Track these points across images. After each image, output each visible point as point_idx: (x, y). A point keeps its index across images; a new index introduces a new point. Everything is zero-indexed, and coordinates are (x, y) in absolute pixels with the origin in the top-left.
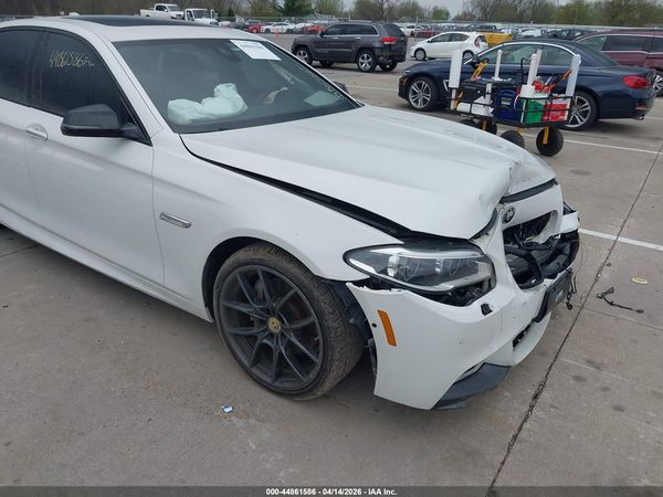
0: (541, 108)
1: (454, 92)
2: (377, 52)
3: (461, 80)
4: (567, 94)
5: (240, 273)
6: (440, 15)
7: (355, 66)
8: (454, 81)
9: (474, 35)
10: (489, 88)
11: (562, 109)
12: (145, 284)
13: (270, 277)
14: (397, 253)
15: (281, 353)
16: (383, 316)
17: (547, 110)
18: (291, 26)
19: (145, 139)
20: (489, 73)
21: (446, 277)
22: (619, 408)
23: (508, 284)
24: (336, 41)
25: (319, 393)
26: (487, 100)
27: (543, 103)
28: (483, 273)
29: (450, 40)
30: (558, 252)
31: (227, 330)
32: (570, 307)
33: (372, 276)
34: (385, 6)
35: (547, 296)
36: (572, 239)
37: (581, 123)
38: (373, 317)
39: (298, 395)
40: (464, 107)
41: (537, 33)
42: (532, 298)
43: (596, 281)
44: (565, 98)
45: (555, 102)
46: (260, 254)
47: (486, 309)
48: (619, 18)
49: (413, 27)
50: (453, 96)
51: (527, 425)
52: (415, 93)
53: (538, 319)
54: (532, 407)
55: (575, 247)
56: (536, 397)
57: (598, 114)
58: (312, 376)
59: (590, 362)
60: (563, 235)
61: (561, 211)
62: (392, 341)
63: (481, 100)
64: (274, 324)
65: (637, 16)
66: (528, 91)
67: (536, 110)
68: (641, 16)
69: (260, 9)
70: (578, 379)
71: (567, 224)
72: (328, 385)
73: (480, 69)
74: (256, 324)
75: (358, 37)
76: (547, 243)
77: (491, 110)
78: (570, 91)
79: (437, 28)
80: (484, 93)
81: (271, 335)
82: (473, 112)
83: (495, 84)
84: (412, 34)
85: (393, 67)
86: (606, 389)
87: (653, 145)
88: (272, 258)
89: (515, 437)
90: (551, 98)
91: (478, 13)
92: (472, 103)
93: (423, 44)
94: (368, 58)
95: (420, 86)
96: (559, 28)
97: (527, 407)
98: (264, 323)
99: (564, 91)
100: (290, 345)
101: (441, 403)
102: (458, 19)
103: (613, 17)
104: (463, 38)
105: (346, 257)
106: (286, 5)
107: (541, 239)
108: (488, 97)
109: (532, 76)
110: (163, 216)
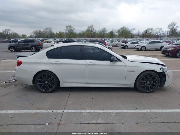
2: (37, 47)
7: (31, 50)
16: (168, 74)
24: (23, 45)
29: (47, 43)
31: (140, 86)
58: (156, 87)
62: (168, 78)
75: (31, 43)
94: (34, 48)
102: (29, 37)
103: (69, 36)
105: (160, 69)
110: (128, 72)
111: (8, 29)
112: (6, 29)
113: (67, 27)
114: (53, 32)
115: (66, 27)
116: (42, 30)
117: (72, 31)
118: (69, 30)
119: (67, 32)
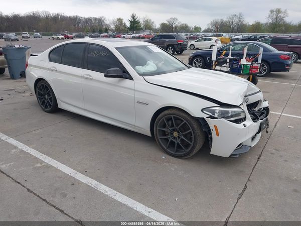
0: (249, 68)
1: (214, 62)
2: (175, 46)
3: (217, 58)
4: (258, 62)
5: (165, 118)
6: (197, 29)
8: (214, 58)
9: (215, 38)
10: (228, 60)
11: (257, 68)
12: (126, 125)
13: (176, 119)
14: (218, 109)
15: (178, 143)
16: (215, 127)
17: (251, 68)
18: (134, 35)
19: (131, 78)
20: (227, 55)
21: (232, 116)
22: (286, 161)
23: (249, 119)
24: (158, 42)
25: (191, 155)
26: (227, 65)
27: (249, 66)
28: (242, 116)
29: (205, 41)
30: (263, 113)
31: (159, 137)
32: (267, 132)
33: (211, 116)
34: (174, 26)
35: (261, 125)
36: (267, 109)
37: (264, 74)
38: (212, 127)
39: (184, 156)
40: (218, 68)
41: (240, 37)
42: (257, 125)
43: (275, 127)
44: (258, 64)
45: (254, 65)
46: (173, 111)
47: (245, 125)
48: (276, 29)
49: (187, 35)
50: (214, 64)
51: (257, 165)
52: (195, 63)
53: (258, 133)
54: (258, 161)
55: (268, 112)
56: (259, 158)
57: (270, 70)
58: (189, 149)
59: (275, 149)
60: (264, 108)
61: (263, 100)
62: (218, 135)
63: (225, 65)
64: (176, 134)
65: (283, 29)
66: (244, 61)
67: (247, 68)
68: (285, 29)
69: (119, 28)
70: (272, 153)
71: (265, 104)
72: (195, 151)
73: (224, 53)
74: (169, 134)
75: (167, 40)
76: (259, 110)
77: (229, 69)
78: (260, 61)
79: (198, 35)
80: (226, 63)
81: (174, 138)
82: (222, 70)
83: (230, 59)
84: (187, 38)
85: (182, 52)
86: (281, 156)
87: (293, 82)
88: (177, 112)
89: (254, 168)
90: (252, 64)
91: (214, 28)
92: (221, 66)
93: (193, 42)
94: (171, 49)
95: (197, 60)
96: (251, 35)
97: (256, 161)
98: (172, 134)
99: (257, 61)
100: (182, 140)
101: (231, 155)
102: (205, 31)
103: (273, 29)
104: (210, 40)
105: (202, 110)
106: (130, 26)
107: (257, 109)
108: (228, 64)
109: (245, 56)
110: (138, 102)
111: (174, 18)
112: (172, 19)
113: (272, 11)
114: (244, 23)
115: (270, 13)
116: (225, 19)
117: (282, 19)
118: (275, 17)
119: (271, 21)
